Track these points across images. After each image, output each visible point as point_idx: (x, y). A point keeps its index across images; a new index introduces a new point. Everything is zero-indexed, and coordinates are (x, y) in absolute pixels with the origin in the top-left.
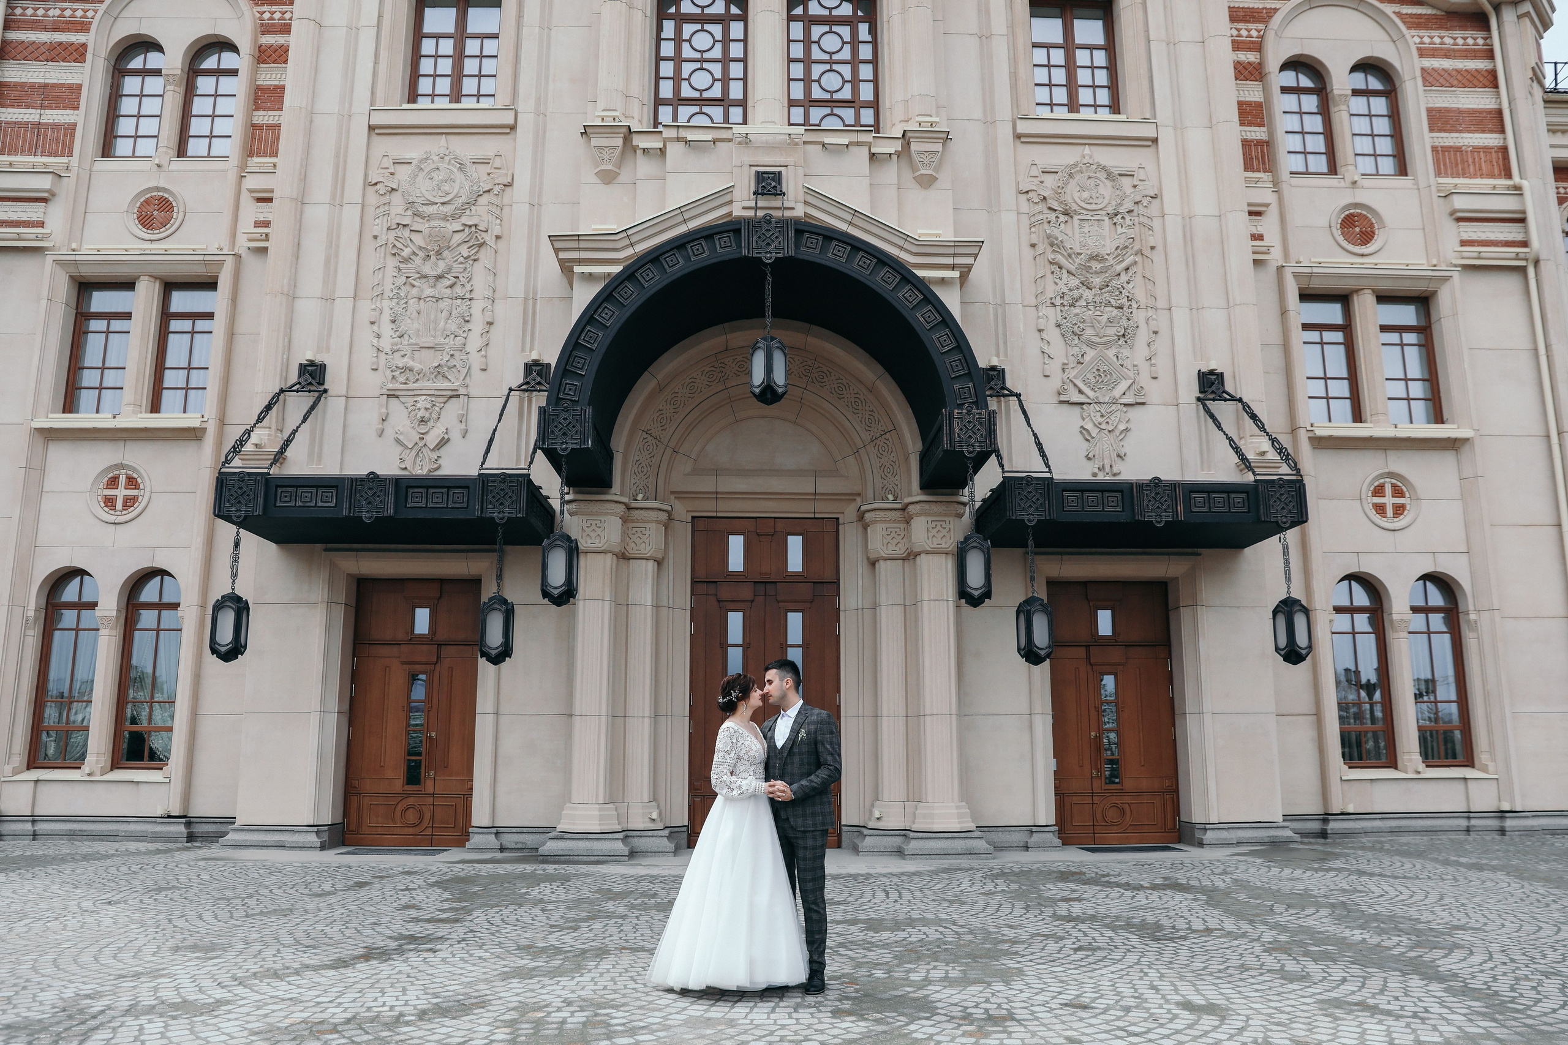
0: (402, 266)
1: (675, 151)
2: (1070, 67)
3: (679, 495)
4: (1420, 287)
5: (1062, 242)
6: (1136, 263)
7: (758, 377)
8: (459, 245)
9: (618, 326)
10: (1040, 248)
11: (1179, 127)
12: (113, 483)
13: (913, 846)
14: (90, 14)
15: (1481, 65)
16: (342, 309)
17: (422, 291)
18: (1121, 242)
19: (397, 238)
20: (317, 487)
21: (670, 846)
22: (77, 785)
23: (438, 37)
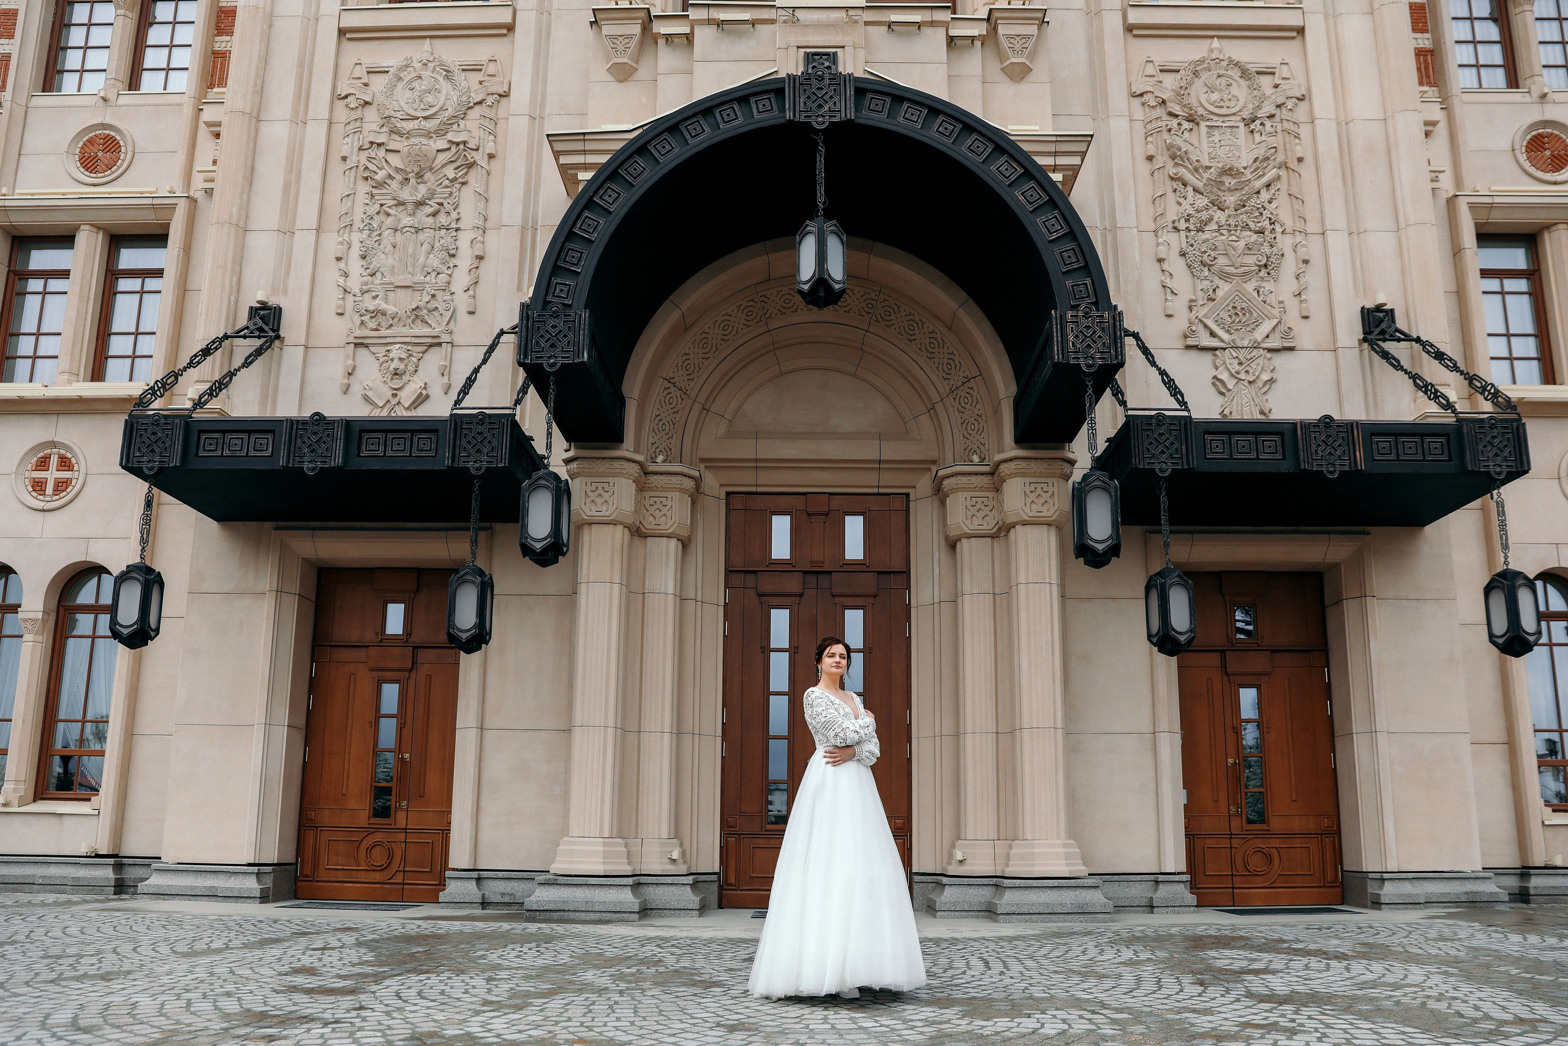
0: (375, 191)
1: (704, 36)
3: (710, 463)
5: (1186, 153)
6: (1279, 178)
7: (807, 269)
8: (444, 166)
9: (625, 210)
10: (1159, 162)
11: (1332, 14)
12: (43, 464)
13: (1009, 899)
16: (304, 242)
17: (399, 220)
18: (1261, 152)
19: (369, 159)
20: (250, 432)
21: (693, 899)
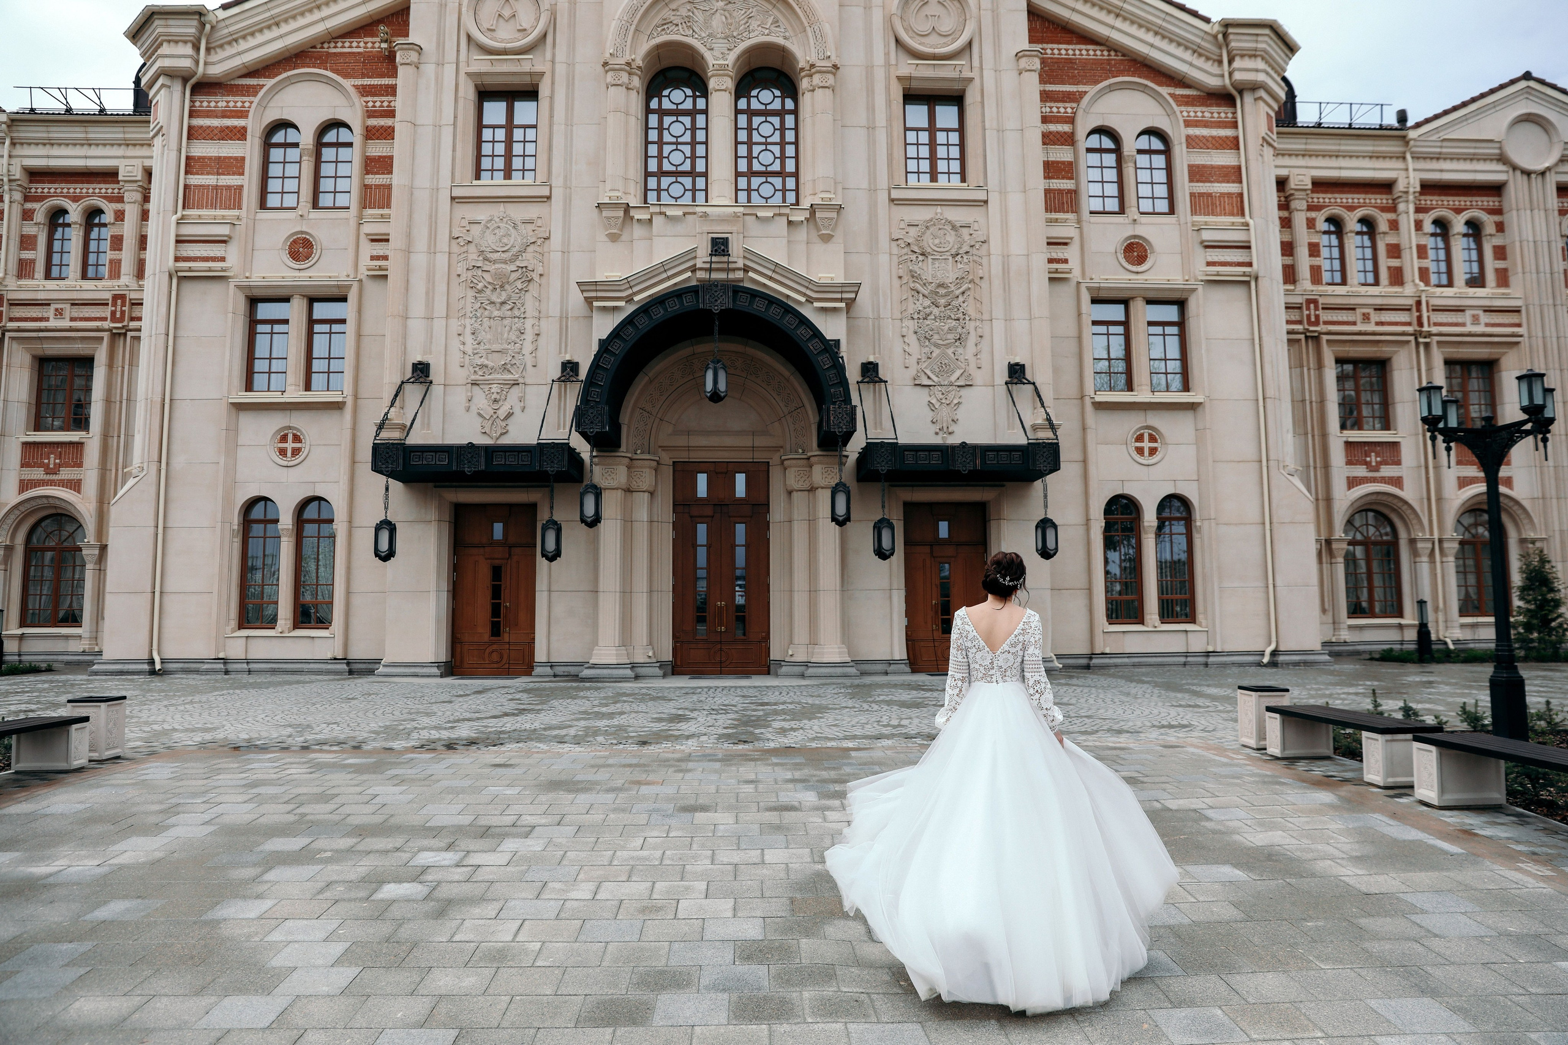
0: (477, 295)
1: (658, 221)
2: (933, 145)
3: (664, 448)
4: (1176, 296)
5: (920, 275)
6: (969, 288)
7: (709, 386)
8: (515, 281)
10: (905, 279)
11: (1003, 192)
12: (284, 439)
13: (811, 671)
14: (247, 104)
15: (1229, 132)
16: (439, 325)
17: (492, 313)
18: (959, 274)
19: (473, 276)
20: (436, 452)
21: (660, 672)
22: (273, 640)
23: (494, 127)
